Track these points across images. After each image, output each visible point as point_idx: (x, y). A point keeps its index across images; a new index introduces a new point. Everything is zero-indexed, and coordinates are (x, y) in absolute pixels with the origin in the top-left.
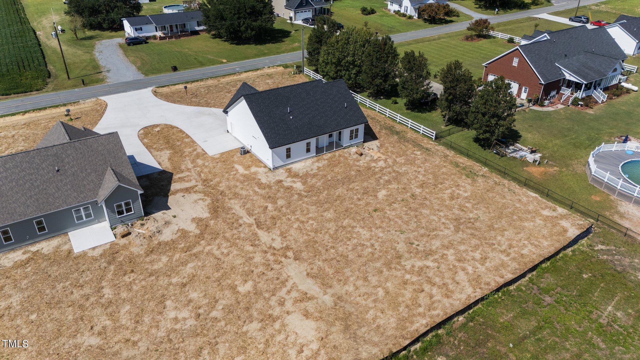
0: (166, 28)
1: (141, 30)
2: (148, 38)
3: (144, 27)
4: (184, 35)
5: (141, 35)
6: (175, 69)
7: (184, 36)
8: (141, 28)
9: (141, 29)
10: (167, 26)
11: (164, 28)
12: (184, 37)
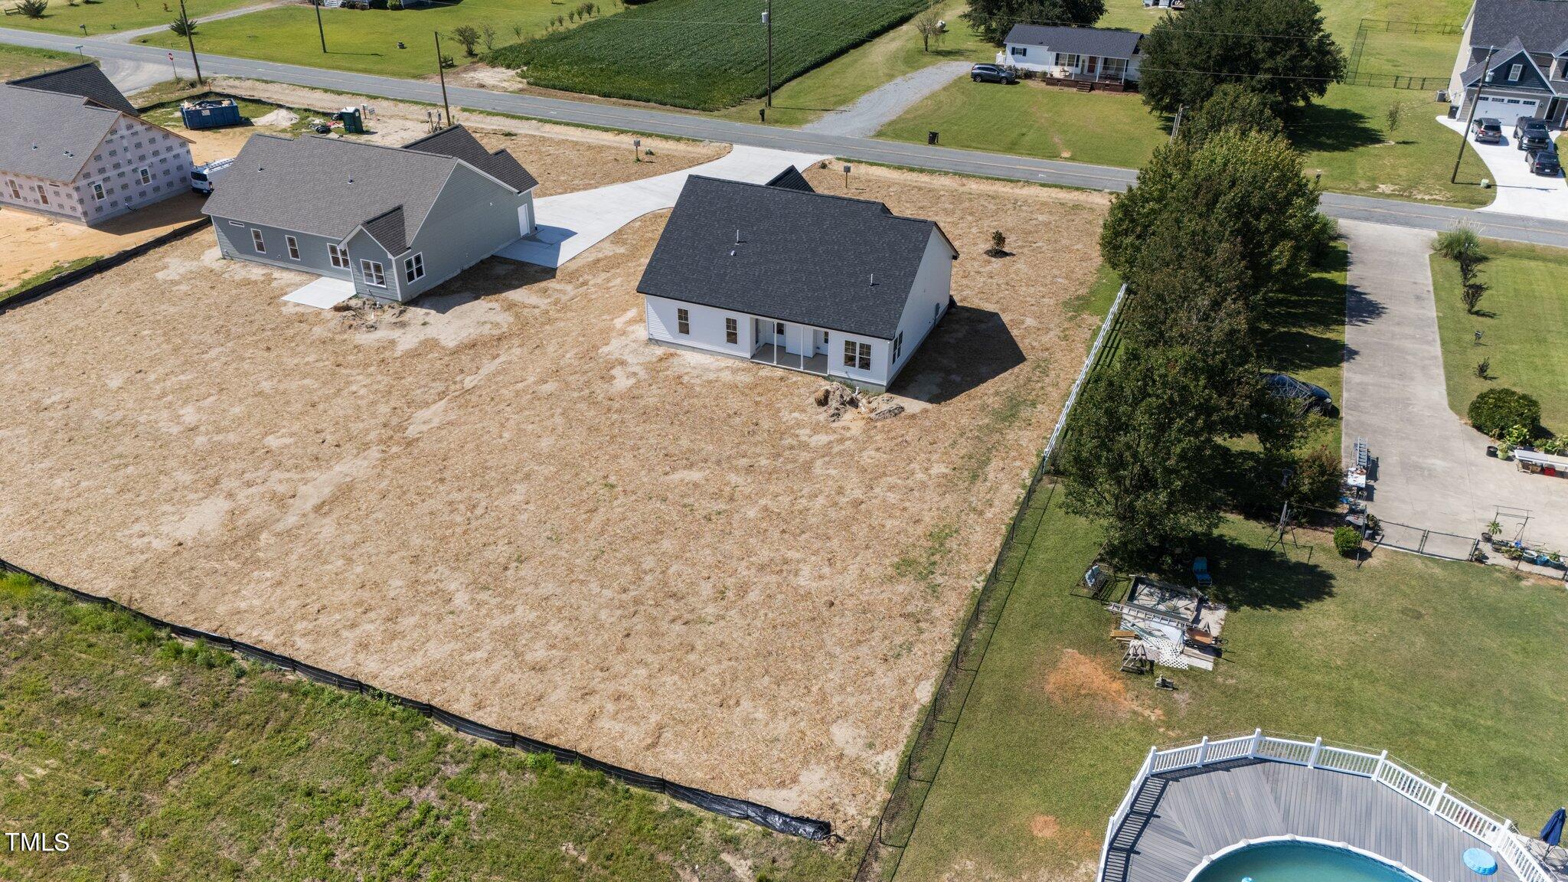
0: (1080, 63)
1: (1024, 54)
2: (1029, 75)
3: (1032, 50)
4: (1107, 85)
5: (1019, 66)
6: (933, 138)
7: (1106, 87)
8: (1025, 50)
9: (1024, 52)
10: (1085, 57)
11: (1074, 61)
12: (1104, 90)
